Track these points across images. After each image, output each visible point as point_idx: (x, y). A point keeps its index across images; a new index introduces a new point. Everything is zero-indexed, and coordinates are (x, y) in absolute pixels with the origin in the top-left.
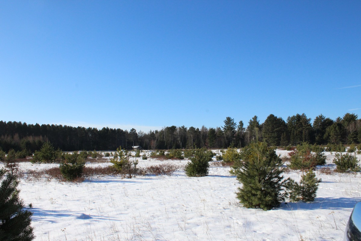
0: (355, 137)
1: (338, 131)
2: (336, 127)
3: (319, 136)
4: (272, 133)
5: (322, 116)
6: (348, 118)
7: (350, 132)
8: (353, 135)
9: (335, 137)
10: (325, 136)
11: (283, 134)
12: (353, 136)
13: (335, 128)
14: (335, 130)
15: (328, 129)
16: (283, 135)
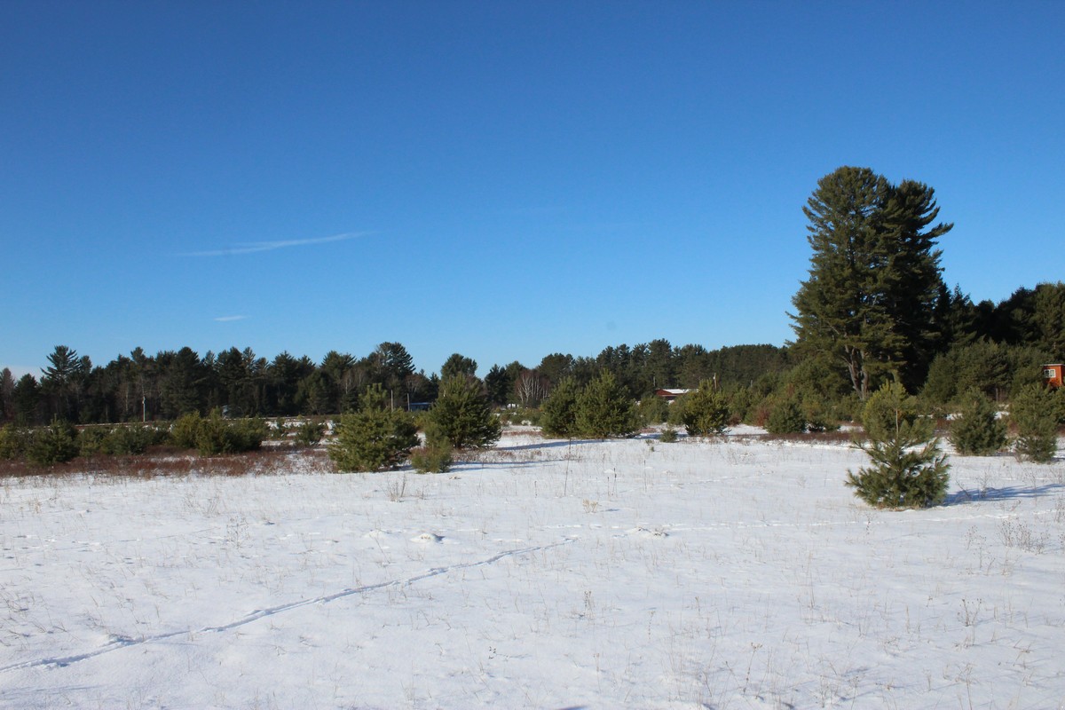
0: (354, 400)
1: (324, 388)
2: (319, 380)
3: (285, 398)
4: (186, 388)
5: (287, 355)
6: (339, 363)
7: (344, 390)
8: (350, 396)
9: (318, 398)
10: (297, 398)
11: (213, 392)
12: (350, 399)
13: (317, 381)
14: (319, 386)
15: (301, 384)
16: (213, 395)
